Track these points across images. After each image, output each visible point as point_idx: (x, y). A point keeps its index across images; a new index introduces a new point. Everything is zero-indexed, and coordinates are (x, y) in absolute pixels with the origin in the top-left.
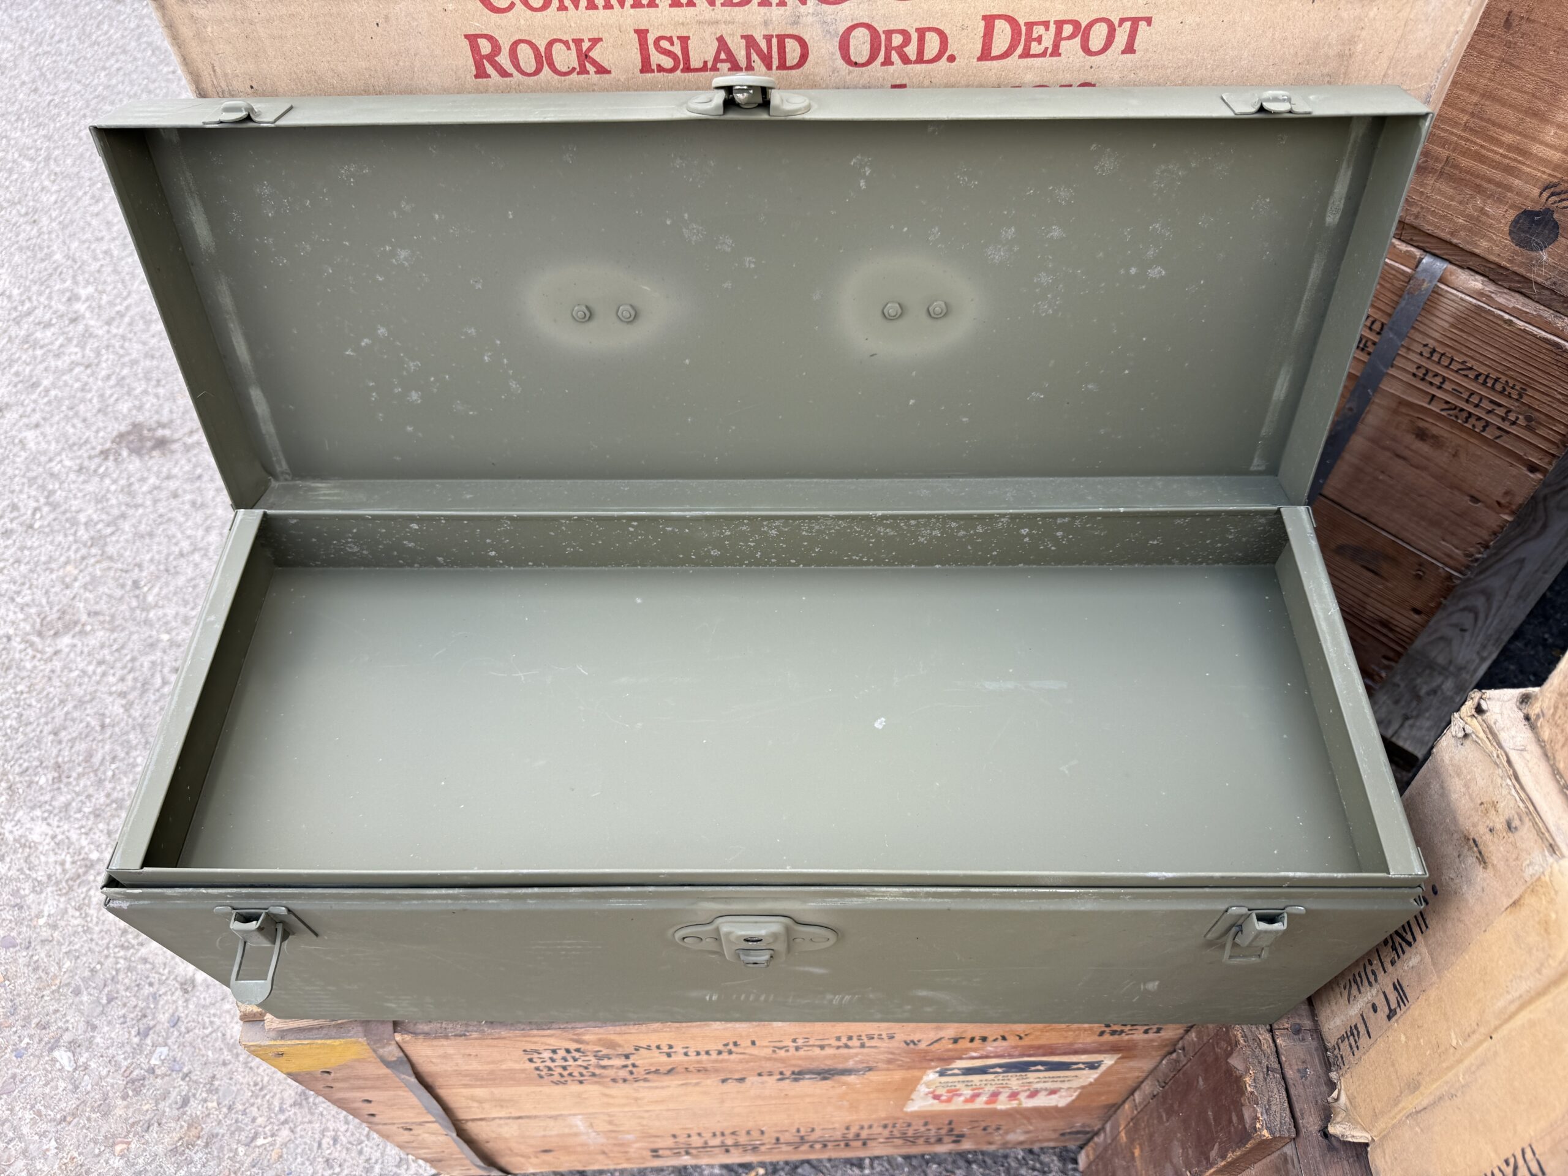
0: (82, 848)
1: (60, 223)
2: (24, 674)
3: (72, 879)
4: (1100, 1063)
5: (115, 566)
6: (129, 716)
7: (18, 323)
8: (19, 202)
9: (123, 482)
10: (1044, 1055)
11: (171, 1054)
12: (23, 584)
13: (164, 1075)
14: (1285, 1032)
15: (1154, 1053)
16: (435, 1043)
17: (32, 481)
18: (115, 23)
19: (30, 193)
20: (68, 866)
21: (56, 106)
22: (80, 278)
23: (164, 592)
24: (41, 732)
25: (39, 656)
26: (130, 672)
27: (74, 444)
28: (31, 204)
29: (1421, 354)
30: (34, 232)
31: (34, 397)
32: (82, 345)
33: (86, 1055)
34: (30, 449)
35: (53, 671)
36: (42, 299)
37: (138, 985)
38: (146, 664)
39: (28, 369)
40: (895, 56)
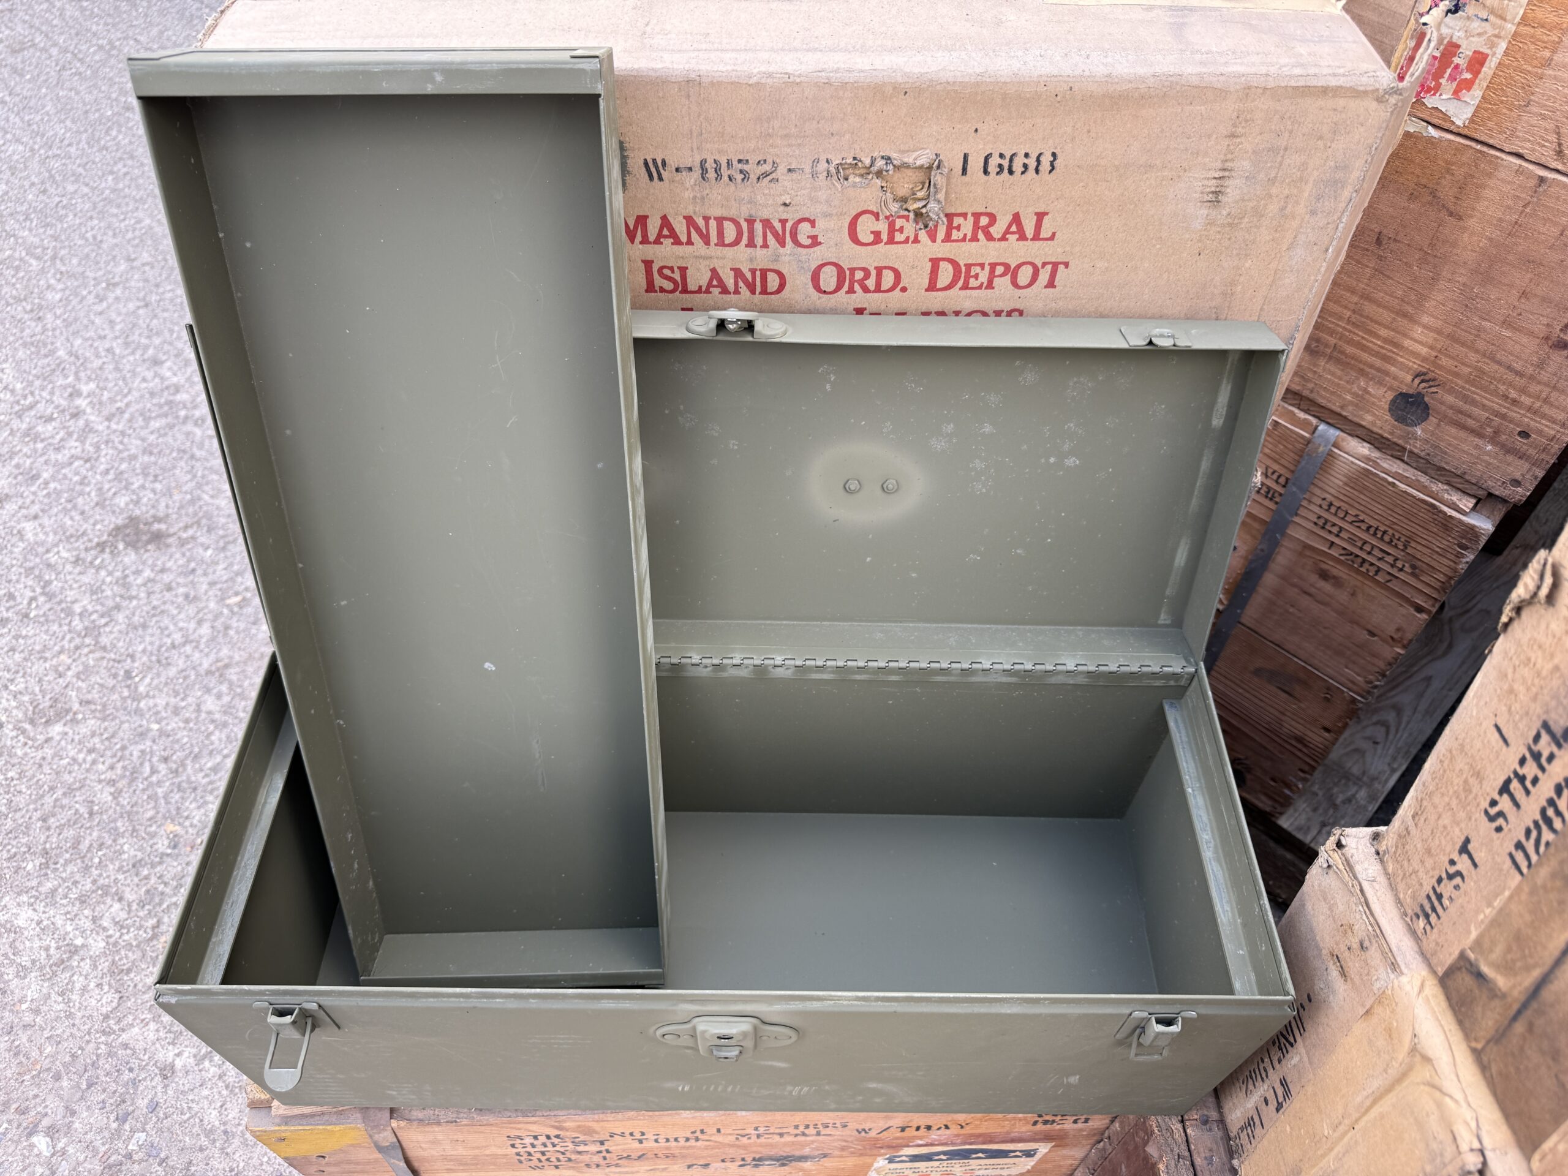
0: (67, 933)
1: (64, 320)
2: (15, 760)
3: (55, 964)
4: (1035, 1151)
5: (108, 656)
6: (118, 804)
7: (20, 417)
8: (25, 299)
9: (118, 574)
10: (984, 1143)
11: (149, 1140)
12: (17, 672)
13: (141, 1161)
14: (1194, 1122)
15: (1084, 1142)
16: (428, 1129)
17: (29, 571)
18: (123, 129)
19: (36, 290)
20: (52, 951)
21: (64, 207)
22: (82, 375)
23: (156, 682)
24: (30, 818)
25: (30, 743)
26: (119, 761)
27: (72, 536)
28: (36, 301)
29: (1320, 506)
30: (39, 329)
31: (33, 489)
32: (82, 439)
33: (64, 1140)
34: (28, 540)
35: (44, 758)
36: (44, 394)
37: (118, 1071)
38: (136, 754)
39: (28, 462)
40: (857, 287)
